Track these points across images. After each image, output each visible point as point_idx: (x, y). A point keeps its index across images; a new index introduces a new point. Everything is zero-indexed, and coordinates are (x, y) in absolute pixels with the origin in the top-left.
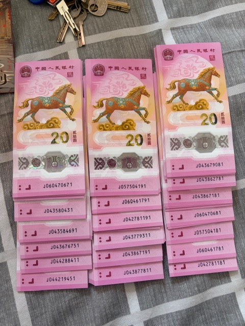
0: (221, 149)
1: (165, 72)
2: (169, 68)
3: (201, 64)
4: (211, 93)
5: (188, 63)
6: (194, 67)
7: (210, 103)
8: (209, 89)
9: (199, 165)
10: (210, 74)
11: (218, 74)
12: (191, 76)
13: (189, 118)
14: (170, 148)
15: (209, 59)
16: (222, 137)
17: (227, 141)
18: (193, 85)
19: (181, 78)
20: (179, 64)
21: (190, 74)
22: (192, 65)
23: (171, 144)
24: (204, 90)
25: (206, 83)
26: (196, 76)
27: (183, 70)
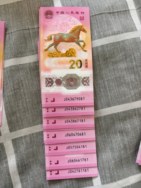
0: (84, 87)
1: (45, 27)
2: (48, 25)
3: (73, 22)
4: (79, 44)
5: (63, 21)
6: (68, 24)
7: (77, 52)
8: (77, 41)
9: (67, 99)
10: (79, 30)
11: (85, 30)
12: (65, 31)
13: (60, 63)
14: (45, 85)
15: (79, 19)
16: (85, 78)
17: (89, 81)
18: (65, 38)
19: (56, 32)
20: (56, 22)
21: (64, 29)
22: (66, 23)
23: (46, 82)
24: (73, 42)
25: (75, 37)
26: (69, 31)
27: (59, 26)
